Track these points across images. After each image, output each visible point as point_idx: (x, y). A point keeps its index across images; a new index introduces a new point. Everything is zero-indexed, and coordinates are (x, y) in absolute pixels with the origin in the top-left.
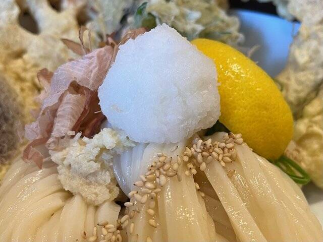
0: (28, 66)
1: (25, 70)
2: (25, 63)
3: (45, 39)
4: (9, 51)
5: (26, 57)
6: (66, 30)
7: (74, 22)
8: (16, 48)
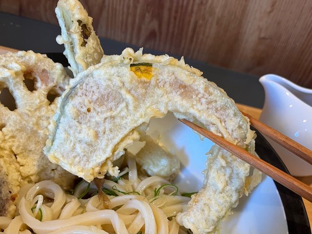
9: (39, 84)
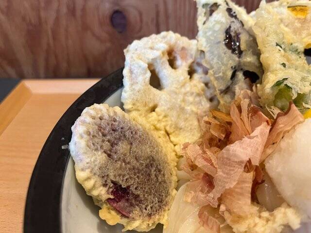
1: (159, 121)
2: (158, 115)
3: (170, 94)
4: (146, 108)
5: (157, 110)
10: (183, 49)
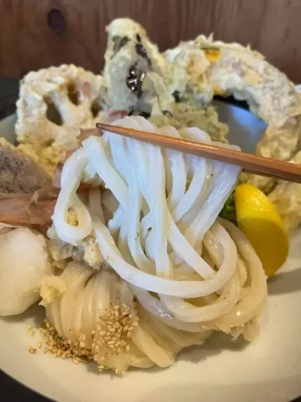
0: (57, 153)
1: (54, 156)
2: (54, 150)
3: (68, 130)
4: (41, 142)
5: (54, 145)
6: (84, 121)
7: (90, 114)
8: (47, 139)
9: (82, 98)
10: (87, 84)
